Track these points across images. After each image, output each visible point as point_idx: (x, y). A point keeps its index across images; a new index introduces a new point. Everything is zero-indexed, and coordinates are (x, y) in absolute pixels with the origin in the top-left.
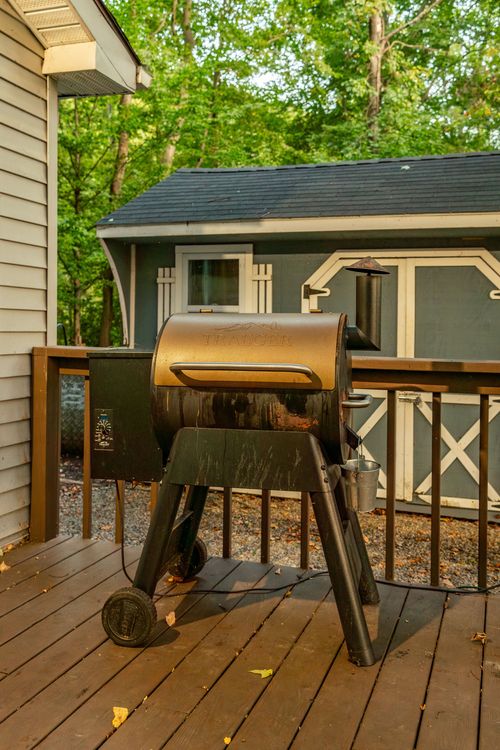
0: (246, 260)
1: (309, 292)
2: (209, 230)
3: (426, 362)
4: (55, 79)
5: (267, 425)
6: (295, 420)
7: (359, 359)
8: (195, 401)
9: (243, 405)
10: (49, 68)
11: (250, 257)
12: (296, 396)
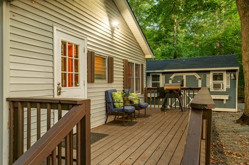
0: (161, 75)
1: (170, 79)
2: (156, 71)
3: (188, 87)
4: (146, 59)
5: (174, 93)
7: (182, 87)
10: (146, 57)
12: (177, 90)
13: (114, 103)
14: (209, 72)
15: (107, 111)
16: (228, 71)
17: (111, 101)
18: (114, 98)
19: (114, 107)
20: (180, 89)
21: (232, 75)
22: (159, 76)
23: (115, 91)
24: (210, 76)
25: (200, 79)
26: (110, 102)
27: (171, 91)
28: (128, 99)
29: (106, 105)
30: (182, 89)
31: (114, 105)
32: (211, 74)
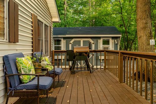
0: (62, 40)
1: (70, 43)
2: (59, 36)
6: (86, 55)
8: (78, 54)
9: (82, 54)
11: (63, 39)
12: (86, 53)
13: (19, 76)
14: (100, 38)
15: (6, 90)
16: (113, 38)
17: (14, 72)
18: (21, 66)
19: (21, 82)
20: (89, 52)
21: (116, 41)
22: (60, 41)
23: (22, 56)
24: (101, 41)
25: (93, 43)
26: (13, 75)
27: (81, 54)
28: (40, 66)
29: (5, 80)
30: (90, 51)
31: (20, 79)
32: (102, 39)
